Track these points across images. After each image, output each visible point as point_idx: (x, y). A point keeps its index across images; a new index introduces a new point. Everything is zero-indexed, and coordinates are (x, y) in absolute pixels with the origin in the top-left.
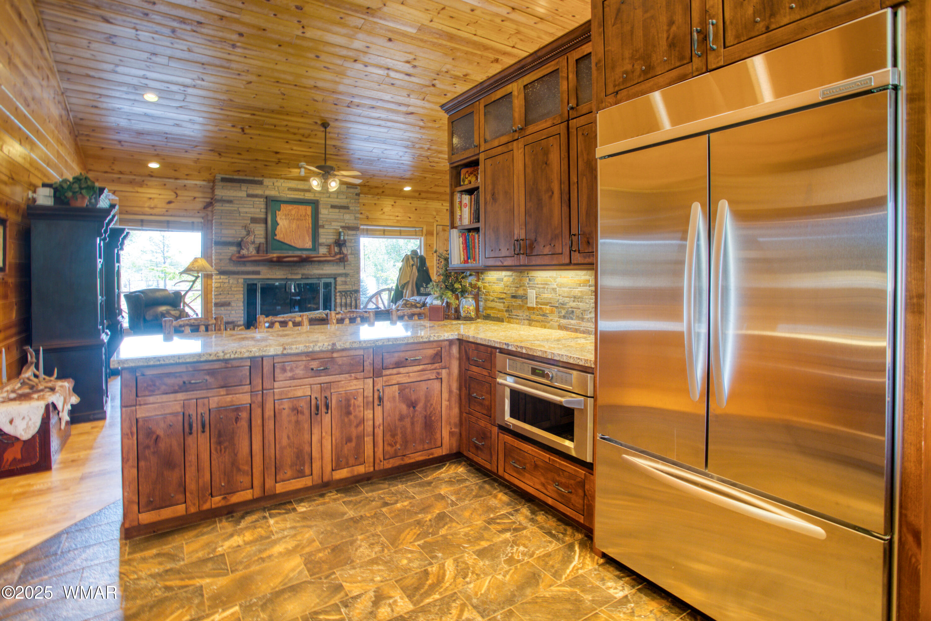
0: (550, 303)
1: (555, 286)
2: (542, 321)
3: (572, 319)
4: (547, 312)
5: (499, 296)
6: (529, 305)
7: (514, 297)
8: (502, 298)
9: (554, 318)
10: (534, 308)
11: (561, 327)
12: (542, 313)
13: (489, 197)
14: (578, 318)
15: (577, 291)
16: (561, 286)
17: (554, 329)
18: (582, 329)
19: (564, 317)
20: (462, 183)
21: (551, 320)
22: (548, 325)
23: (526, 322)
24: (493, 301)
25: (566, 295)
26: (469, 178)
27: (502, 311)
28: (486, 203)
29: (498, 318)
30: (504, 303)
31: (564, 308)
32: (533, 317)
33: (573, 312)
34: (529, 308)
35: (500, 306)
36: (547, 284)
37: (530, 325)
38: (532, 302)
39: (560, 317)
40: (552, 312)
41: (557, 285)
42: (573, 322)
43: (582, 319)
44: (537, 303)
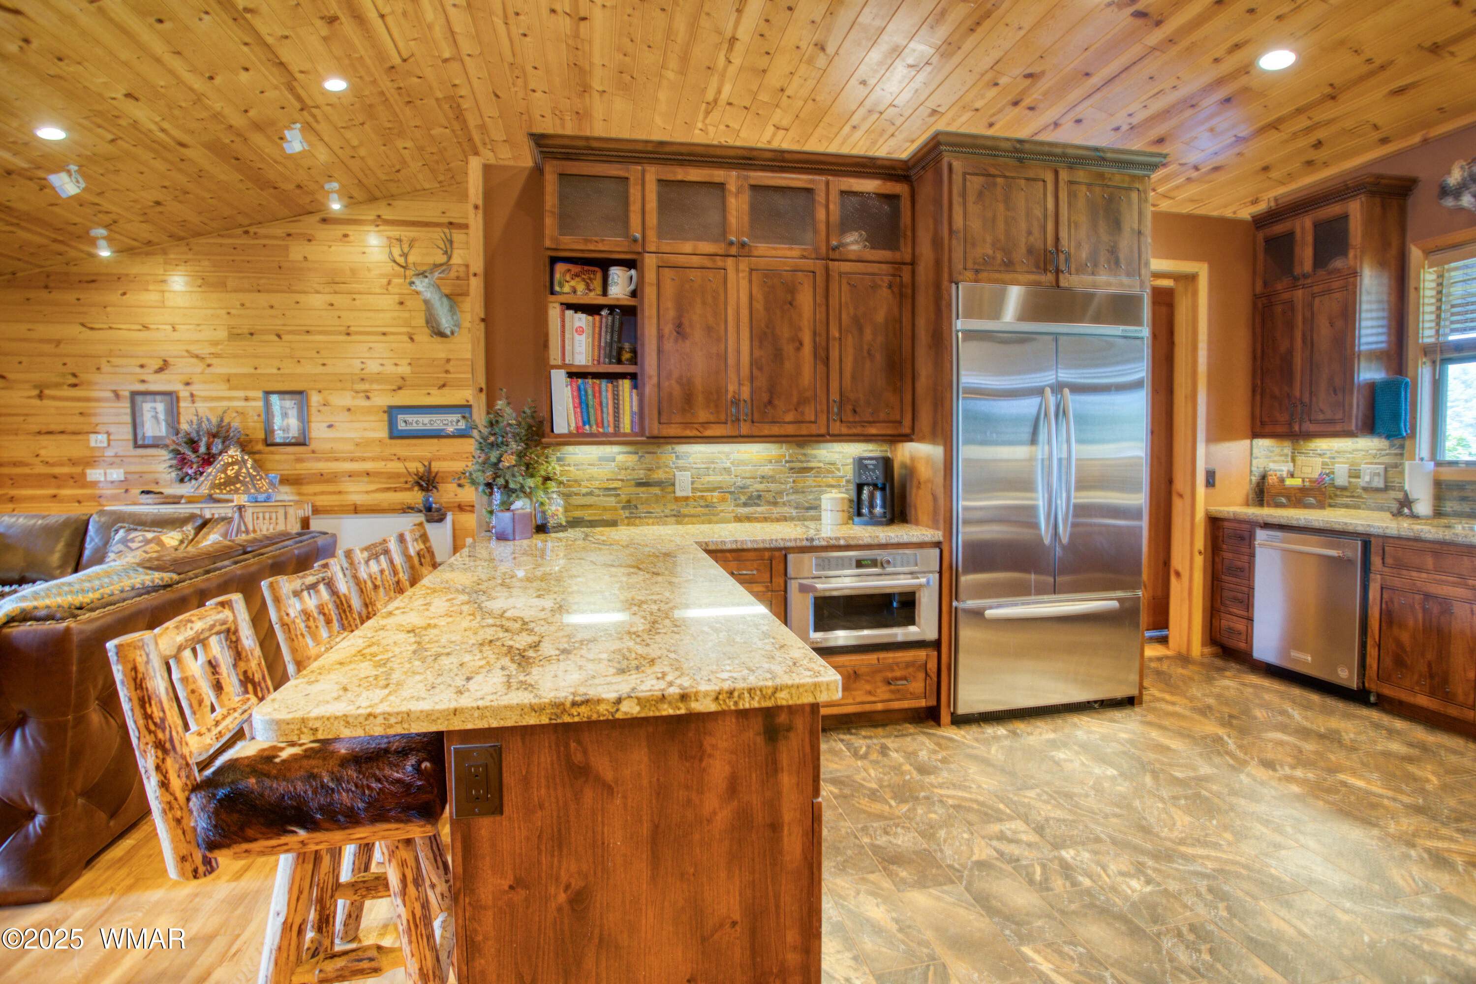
0: (721, 488)
1: (728, 465)
2: (704, 515)
3: (758, 505)
4: (715, 500)
5: (607, 485)
6: (679, 494)
7: (640, 484)
8: (615, 489)
9: (729, 508)
10: (687, 498)
11: (738, 519)
12: (703, 504)
13: (668, 329)
14: (769, 503)
15: (767, 470)
16: (741, 463)
17: (729, 522)
18: (774, 516)
19: (745, 505)
20: (557, 288)
21: (722, 511)
22: (714, 518)
23: (673, 519)
24: (590, 494)
25: (748, 475)
26: (573, 283)
27: (616, 509)
28: (660, 337)
29: (603, 520)
30: (619, 495)
31: (744, 494)
32: (685, 511)
33: (759, 497)
34: (677, 499)
35: (611, 501)
36: (713, 463)
37: (678, 523)
38: (683, 488)
39: (737, 506)
40: (723, 500)
41: (732, 463)
42: (759, 509)
43: (775, 504)
44: (694, 490)
